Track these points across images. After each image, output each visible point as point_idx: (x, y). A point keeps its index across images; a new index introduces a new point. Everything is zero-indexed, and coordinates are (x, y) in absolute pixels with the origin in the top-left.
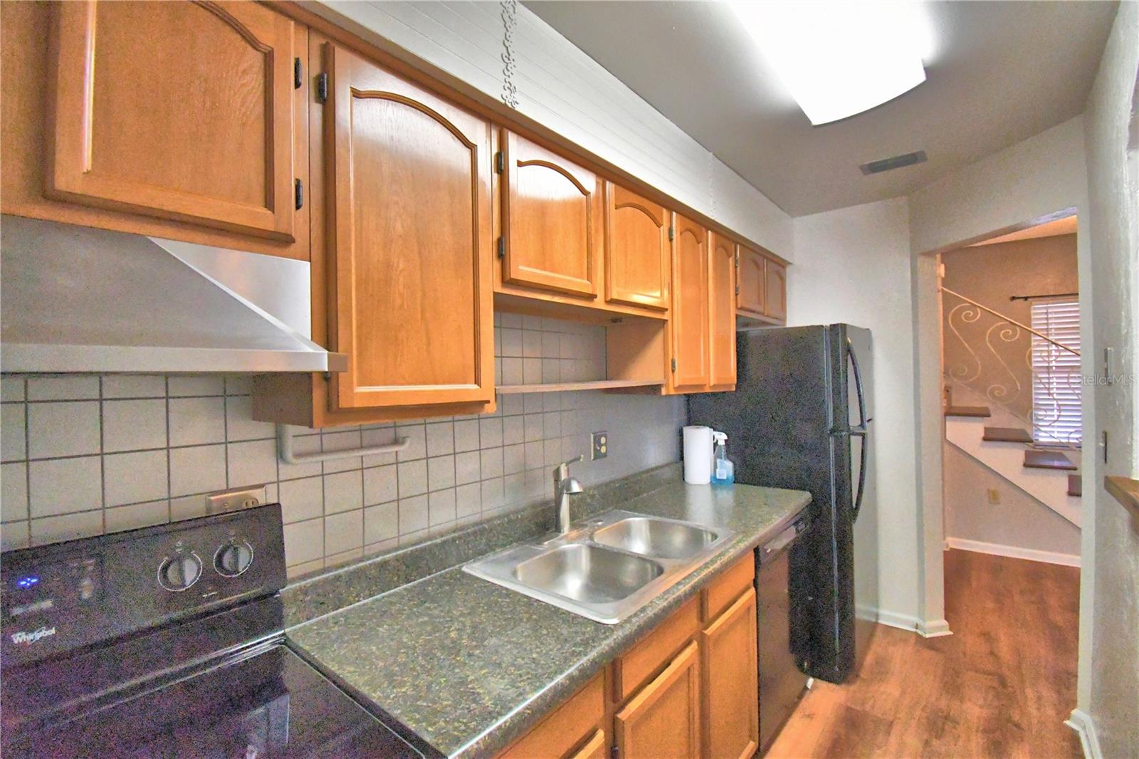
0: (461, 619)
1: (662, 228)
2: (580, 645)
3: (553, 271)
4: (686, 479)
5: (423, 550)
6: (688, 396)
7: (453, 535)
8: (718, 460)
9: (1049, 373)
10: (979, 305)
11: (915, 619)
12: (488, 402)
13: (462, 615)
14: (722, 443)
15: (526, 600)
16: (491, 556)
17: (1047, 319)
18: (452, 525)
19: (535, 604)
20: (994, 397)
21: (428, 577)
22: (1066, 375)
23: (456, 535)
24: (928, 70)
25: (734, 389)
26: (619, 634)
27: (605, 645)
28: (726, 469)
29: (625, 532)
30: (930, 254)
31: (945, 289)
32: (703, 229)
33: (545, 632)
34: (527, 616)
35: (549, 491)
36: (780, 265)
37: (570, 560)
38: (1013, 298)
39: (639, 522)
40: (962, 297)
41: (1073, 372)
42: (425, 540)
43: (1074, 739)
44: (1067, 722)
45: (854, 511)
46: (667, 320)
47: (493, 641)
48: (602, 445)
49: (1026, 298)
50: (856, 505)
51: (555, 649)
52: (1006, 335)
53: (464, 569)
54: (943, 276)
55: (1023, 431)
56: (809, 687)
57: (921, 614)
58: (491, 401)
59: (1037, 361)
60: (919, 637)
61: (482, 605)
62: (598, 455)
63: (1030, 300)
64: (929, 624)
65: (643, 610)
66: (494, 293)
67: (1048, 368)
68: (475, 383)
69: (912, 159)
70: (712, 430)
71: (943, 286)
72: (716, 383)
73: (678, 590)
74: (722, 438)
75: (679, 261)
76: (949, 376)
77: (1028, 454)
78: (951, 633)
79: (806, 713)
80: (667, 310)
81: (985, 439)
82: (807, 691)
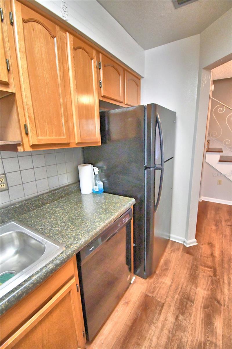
6: (83, 148)
10: (225, 105)
11: (184, 239)
14: (97, 173)
20: (226, 145)
25: (100, 144)
31: (213, 98)
36: (137, 78)
40: (219, 102)
45: (155, 206)
46: (14, 93)
50: (156, 204)
54: (213, 91)
56: (132, 282)
57: (186, 237)
60: (184, 246)
64: (188, 242)
70: (93, 166)
71: (212, 97)
72: (81, 142)
74: (97, 170)
76: (210, 136)
78: (197, 244)
79: (126, 301)
81: (219, 161)
82: (131, 285)
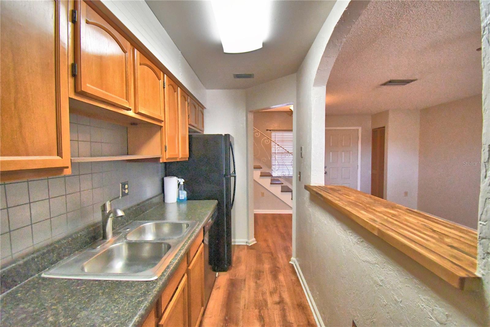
0: (53, 307)
1: (160, 81)
2: (141, 296)
3: (106, 91)
4: (166, 201)
5: (9, 271)
7: (32, 256)
8: (180, 191)
9: (275, 154)
10: (260, 131)
11: (246, 240)
12: (67, 167)
13: (53, 304)
14: (182, 183)
15: (97, 282)
16: (62, 263)
17: (275, 137)
18: (31, 249)
19: (104, 283)
20: (263, 162)
21: (15, 287)
22: (281, 155)
23: (35, 255)
24: (264, 44)
25: (187, 160)
26: (160, 283)
27: (155, 291)
28: (184, 195)
29: (142, 231)
30: (251, 112)
32: (177, 86)
33: (116, 297)
34: (101, 291)
35: (98, 217)
36: (202, 108)
37: (115, 252)
38: (267, 130)
39: (150, 226)
41: (283, 154)
42: (11, 263)
43: (292, 266)
44: (290, 262)
45: (232, 205)
46: (162, 126)
47: (84, 313)
48: (126, 189)
49: (270, 130)
50: (232, 203)
51: (127, 304)
52: (266, 142)
53: (43, 275)
55: (269, 173)
56: (217, 276)
57: (248, 238)
58: (69, 167)
59: (273, 150)
60: (248, 246)
61: (66, 294)
62: (124, 194)
63: (271, 131)
64: (250, 241)
65: (168, 267)
66: (69, 98)
67: (275, 153)
68: (58, 156)
69: (249, 76)
72: (182, 157)
73: (181, 253)
74: (182, 181)
75: (168, 99)
77: (272, 180)
78: (256, 242)
79: (217, 287)
80: (163, 121)
81: (261, 176)
82: (217, 278)
